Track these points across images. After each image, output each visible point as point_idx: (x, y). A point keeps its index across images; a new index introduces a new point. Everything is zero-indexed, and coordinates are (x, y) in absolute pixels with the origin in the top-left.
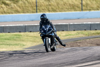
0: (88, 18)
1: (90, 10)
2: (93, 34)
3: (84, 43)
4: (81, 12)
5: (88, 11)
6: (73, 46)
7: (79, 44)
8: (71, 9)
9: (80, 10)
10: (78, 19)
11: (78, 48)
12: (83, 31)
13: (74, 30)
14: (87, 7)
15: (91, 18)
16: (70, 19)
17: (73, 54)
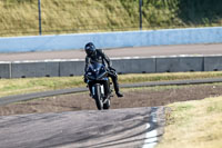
0: (53, 51)
1: (58, 32)
2: (66, 84)
3: (46, 104)
4: (39, 36)
5: (54, 35)
6: (22, 113)
7: (34, 108)
8: (16, 29)
9: (35, 33)
10: (33, 51)
11: (32, 115)
12: (44, 79)
13: (23, 77)
14: (50, 24)
15: (60, 50)
16: (15, 53)
17: (21, 129)
